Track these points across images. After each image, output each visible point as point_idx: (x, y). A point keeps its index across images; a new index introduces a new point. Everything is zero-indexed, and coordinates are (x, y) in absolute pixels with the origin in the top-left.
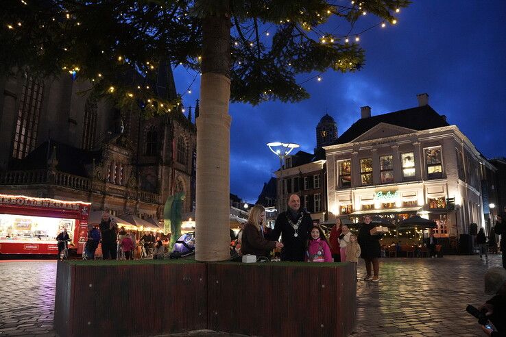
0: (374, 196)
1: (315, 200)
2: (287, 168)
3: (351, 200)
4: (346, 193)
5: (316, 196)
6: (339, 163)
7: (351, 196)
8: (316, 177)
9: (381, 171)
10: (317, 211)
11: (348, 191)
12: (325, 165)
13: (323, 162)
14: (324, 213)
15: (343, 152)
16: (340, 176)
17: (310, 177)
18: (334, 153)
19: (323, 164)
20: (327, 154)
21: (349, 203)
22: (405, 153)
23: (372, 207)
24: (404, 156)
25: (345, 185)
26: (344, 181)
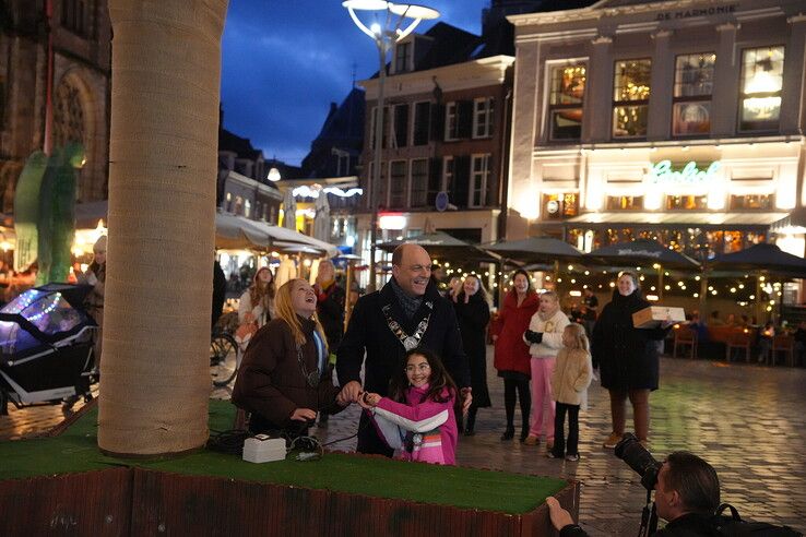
0: (645, 171)
1: (473, 173)
2: (398, 72)
3: (577, 179)
4: (563, 159)
5: (478, 161)
6: (553, 68)
7: (577, 169)
8: (481, 106)
9: (676, 100)
10: (477, 202)
11: (570, 153)
12: (510, 71)
13: (505, 61)
14: (496, 212)
15: (568, 35)
16: (551, 107)
17: (465, 104)
18: (542, 38)
19: (503, 67)
20: (520, 40)
21: (570, 188)
22: (755, 48)
23: (637, 204)
24: (752, 57)
25: (565, 133)
26: (562, 123)
